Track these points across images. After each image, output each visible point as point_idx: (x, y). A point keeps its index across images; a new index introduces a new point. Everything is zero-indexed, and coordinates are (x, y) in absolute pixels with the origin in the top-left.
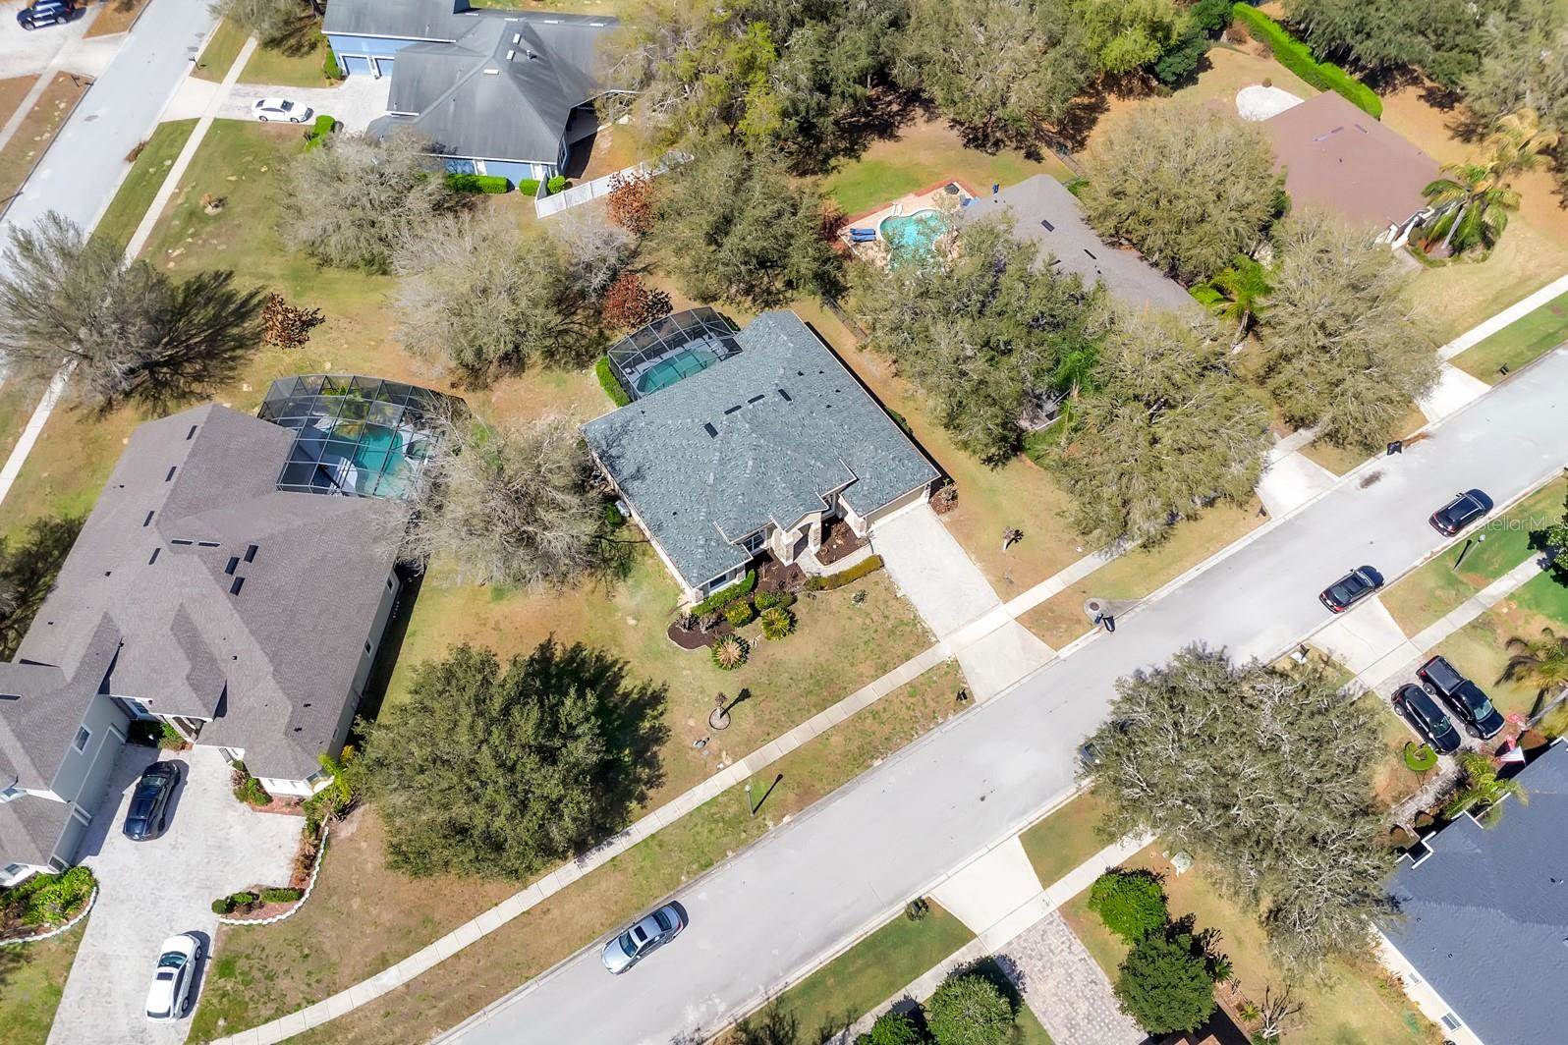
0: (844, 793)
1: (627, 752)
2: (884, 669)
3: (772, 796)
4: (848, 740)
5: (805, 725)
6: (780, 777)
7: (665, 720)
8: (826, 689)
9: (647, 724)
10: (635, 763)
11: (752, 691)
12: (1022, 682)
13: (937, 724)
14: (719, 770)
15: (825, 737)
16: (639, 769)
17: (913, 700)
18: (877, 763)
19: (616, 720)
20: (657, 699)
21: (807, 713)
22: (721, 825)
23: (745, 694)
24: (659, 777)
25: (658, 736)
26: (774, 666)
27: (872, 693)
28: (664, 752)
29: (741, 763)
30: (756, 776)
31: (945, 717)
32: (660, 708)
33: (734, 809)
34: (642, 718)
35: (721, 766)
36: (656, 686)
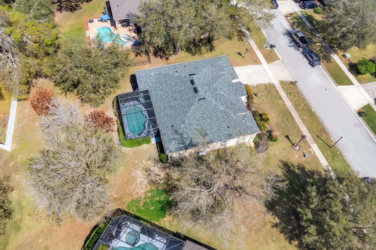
0: (322, 121)
1: (308, 180)
2: (281, 98)
3: (324, 141)
4: (305, 114)
5: (299, 124)
6: (317, 136)
7: (296, 164)
8: (287, 114)
9: (297, 171)
10: (313, 178)
11: (287, 135)
12: (288, 70)
13: (301, 92)
14: (314, 153)
15: (303, 120)
16: (315, 177)
17: (292, 95)
18: (313, 110)
19: (295, 181)
20: (286, 165)
21: (294, 122)
22: (335, 158)
23: (287, 137)
24: (318, 172)
25: (302, 168)
26: (277, 125)
27: (289, 104)
28: (308, 168)
29: (312, 146)
30: (316, 142)
31: (299, 90)
32: (290, 165)
33: (329, 152)
34: (293, 172)
35: (313, 152)
36: (280, 164)
